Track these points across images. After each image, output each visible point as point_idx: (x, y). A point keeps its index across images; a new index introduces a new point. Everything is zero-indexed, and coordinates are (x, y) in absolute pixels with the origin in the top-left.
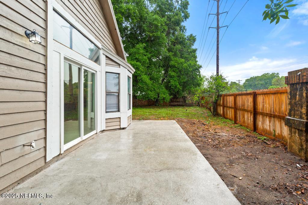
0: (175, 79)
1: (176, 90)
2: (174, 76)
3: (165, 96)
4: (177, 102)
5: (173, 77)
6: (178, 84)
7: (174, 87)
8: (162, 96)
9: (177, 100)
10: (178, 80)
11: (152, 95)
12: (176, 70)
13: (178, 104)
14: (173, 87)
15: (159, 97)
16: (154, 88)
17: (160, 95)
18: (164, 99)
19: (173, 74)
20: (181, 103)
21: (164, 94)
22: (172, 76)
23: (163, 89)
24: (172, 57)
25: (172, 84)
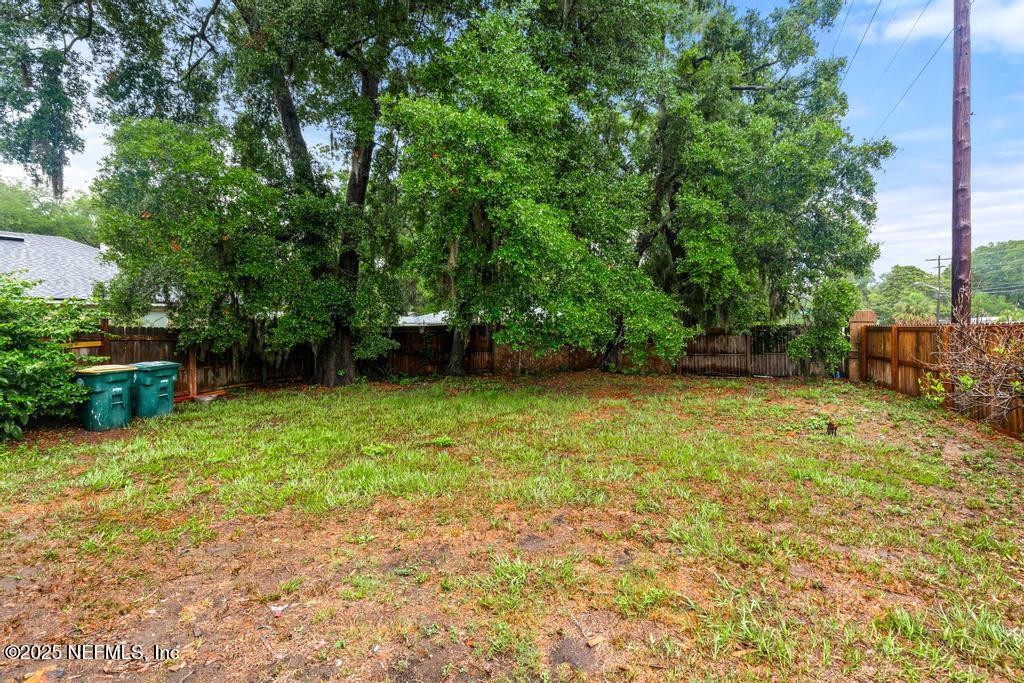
0: (715, 232)
1: (721, 294)
2: (708, 216)
3: (656, 328)
4: (714, 353)
5: (703, 221)
6: (729, 261)
7: (707, 279)
8: (640, 324)
9: (711, 345)
10: (730, 238)
11: (583, 321)
12: (717, 186)
13: (718, 362)
14: (699, 276)
15: (620, 330)
16: (596, 285)
17: (628, 321)
18: (652, 340)
19: (704, 205)
20: (734, 362)
21: (652, 315)
22: (699, 216)
23: (643, 288)
24: (695, 119)
25: (696, 265)
